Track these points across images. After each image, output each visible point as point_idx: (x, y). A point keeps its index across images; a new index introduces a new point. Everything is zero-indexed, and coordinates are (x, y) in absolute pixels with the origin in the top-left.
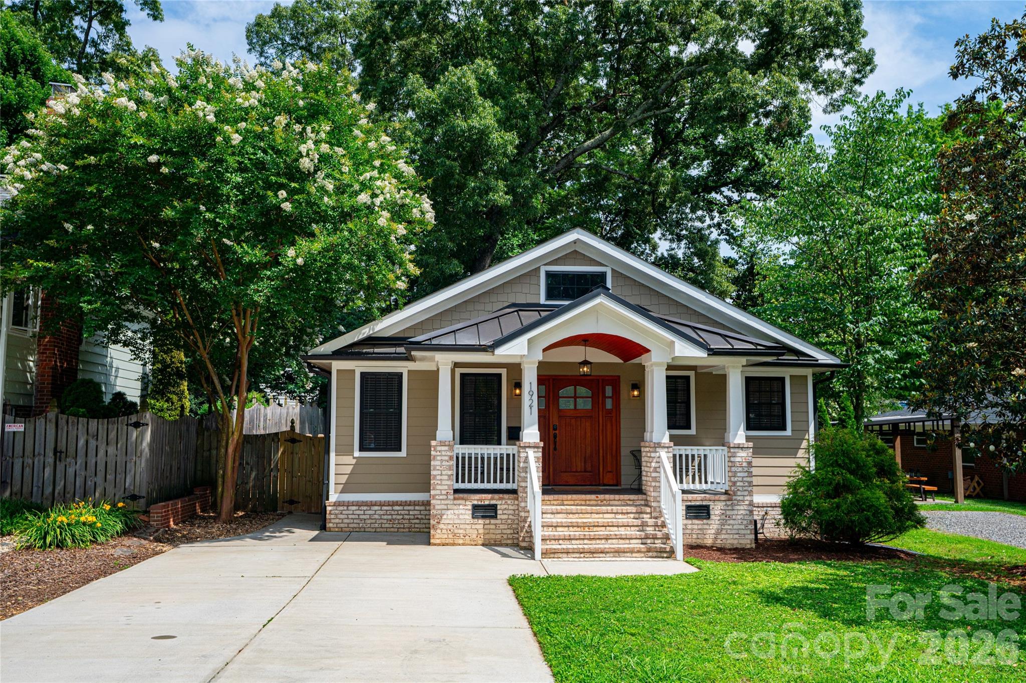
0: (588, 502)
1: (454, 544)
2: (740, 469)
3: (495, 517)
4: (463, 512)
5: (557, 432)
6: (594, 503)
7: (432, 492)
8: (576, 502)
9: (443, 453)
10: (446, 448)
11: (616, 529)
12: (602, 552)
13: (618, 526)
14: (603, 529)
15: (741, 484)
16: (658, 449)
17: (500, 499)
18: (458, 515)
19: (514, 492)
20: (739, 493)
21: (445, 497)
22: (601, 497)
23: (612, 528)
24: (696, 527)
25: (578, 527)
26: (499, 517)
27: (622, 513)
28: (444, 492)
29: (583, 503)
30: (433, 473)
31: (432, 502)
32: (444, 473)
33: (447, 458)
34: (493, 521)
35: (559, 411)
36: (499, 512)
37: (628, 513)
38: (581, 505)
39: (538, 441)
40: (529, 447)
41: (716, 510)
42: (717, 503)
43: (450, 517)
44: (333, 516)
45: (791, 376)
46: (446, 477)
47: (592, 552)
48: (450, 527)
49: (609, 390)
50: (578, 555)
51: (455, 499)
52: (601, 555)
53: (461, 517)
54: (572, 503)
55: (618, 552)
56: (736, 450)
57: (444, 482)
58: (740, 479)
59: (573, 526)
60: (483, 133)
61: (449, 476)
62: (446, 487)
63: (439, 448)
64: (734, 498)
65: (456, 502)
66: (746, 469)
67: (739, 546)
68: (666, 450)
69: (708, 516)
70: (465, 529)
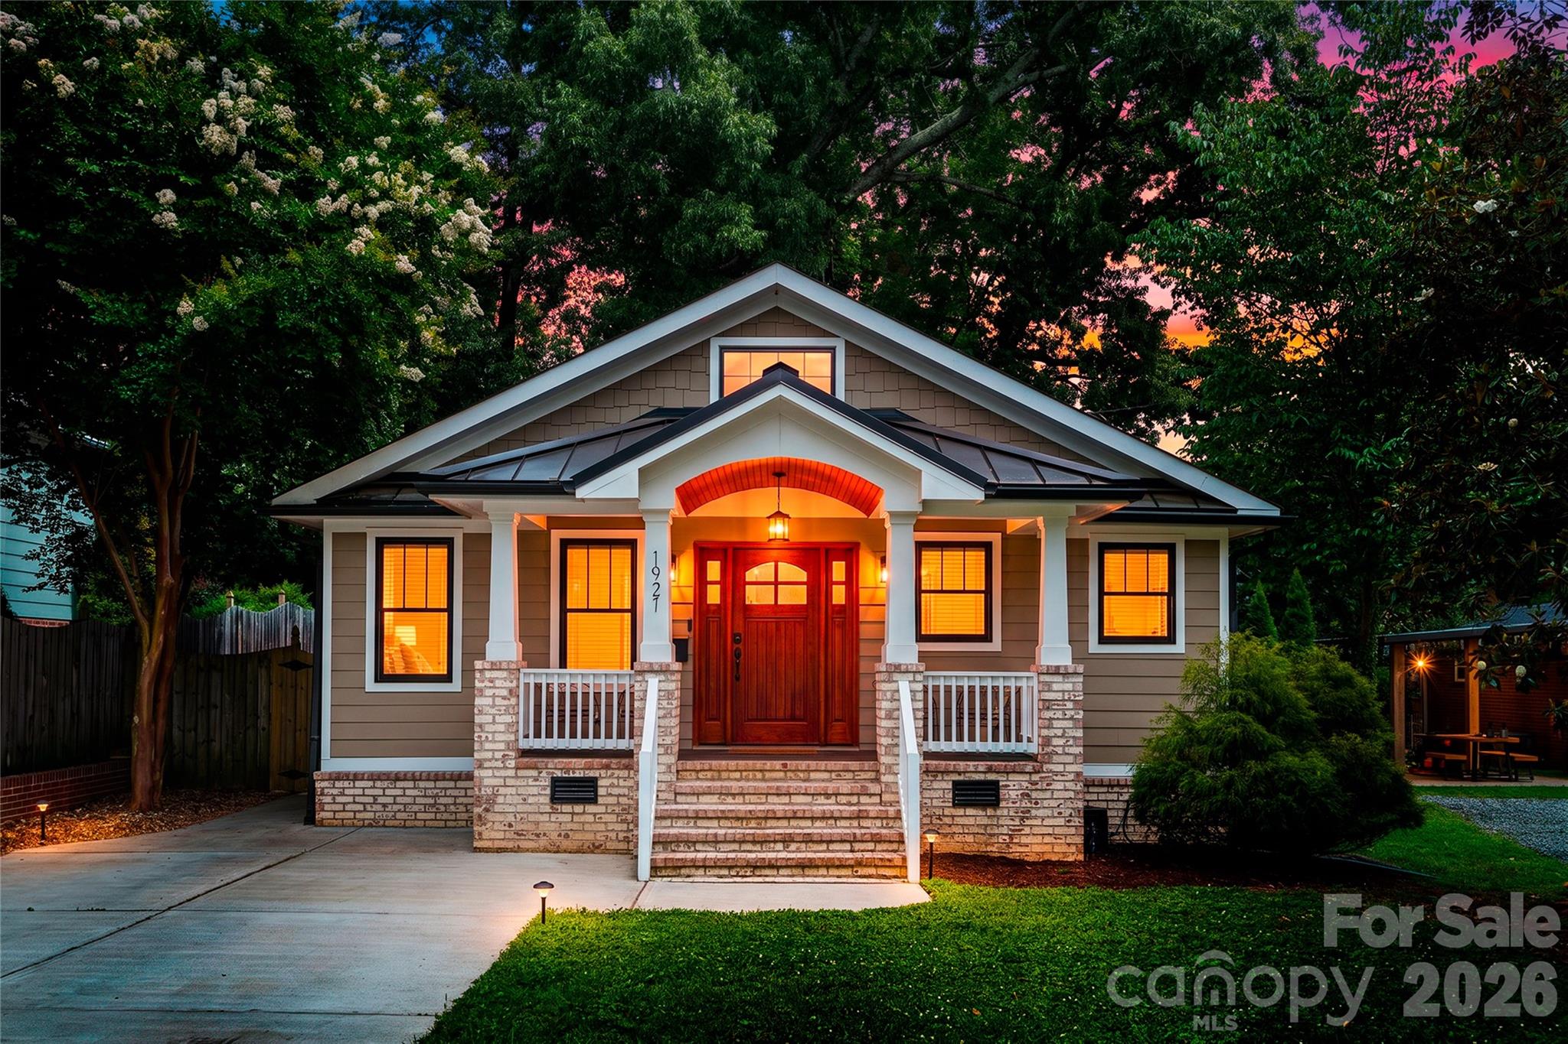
0: (767, 776)
1: (518, 850)
2: (1059, 713)
3: (594, 801)
4: (535, 791)
5: (740, 646)
6: (778, 775)
7: (477, 755)
8: (744, 774)
9: (498, 684)
10: (504, 675)
11: (809, 823)
12: (771, 866)
13: (813, 819)
14: (785, 823)
15: (1061, 742)
16: (896, 677)
17: (607, 767)
18: (525, 796)
19: (629, 754)
21: (501, 764)
22: (792, 764)
23: (803, 823)
24: (971, 821)
25: (738, 819)
26: (600, 800)
27: (825, 795)
28: (498, 755)
29: (757, 775)
30: (477, 719)
31: (476, 773)
32: (498, 719)
33: (505, 693)
34: (591, 808)
35: (746, 608)
36: (601, 791)
37: (837, 795)
38: (753, 779)
39: (672, 659)
40: (652, 671)
41: (1013, 787)
42: (1011, 777)
43: (509, 800)
44: (328, 799)
45: (1186, 541)
46: (502, 728)
47: (755, 867)
48: (511, 818)
49: (839, 570)
50: (725, 872)
51: (517, 768)
52: (767, 872)
53: (531, 800)
54: (737, 775)
55: (804, 866)
56: (1052, 679)
57: (499, 737)
58: (1059, 732)
59: (726, 818)
60: (713, 113)
61: (508, 725)
62: (502, 746)
63: (488, 674)
65: (521, 773)
66: (1069, 714)
67: (1054, 858)
68: (910, 677)
69: (995, 804)
70: (537, 823)
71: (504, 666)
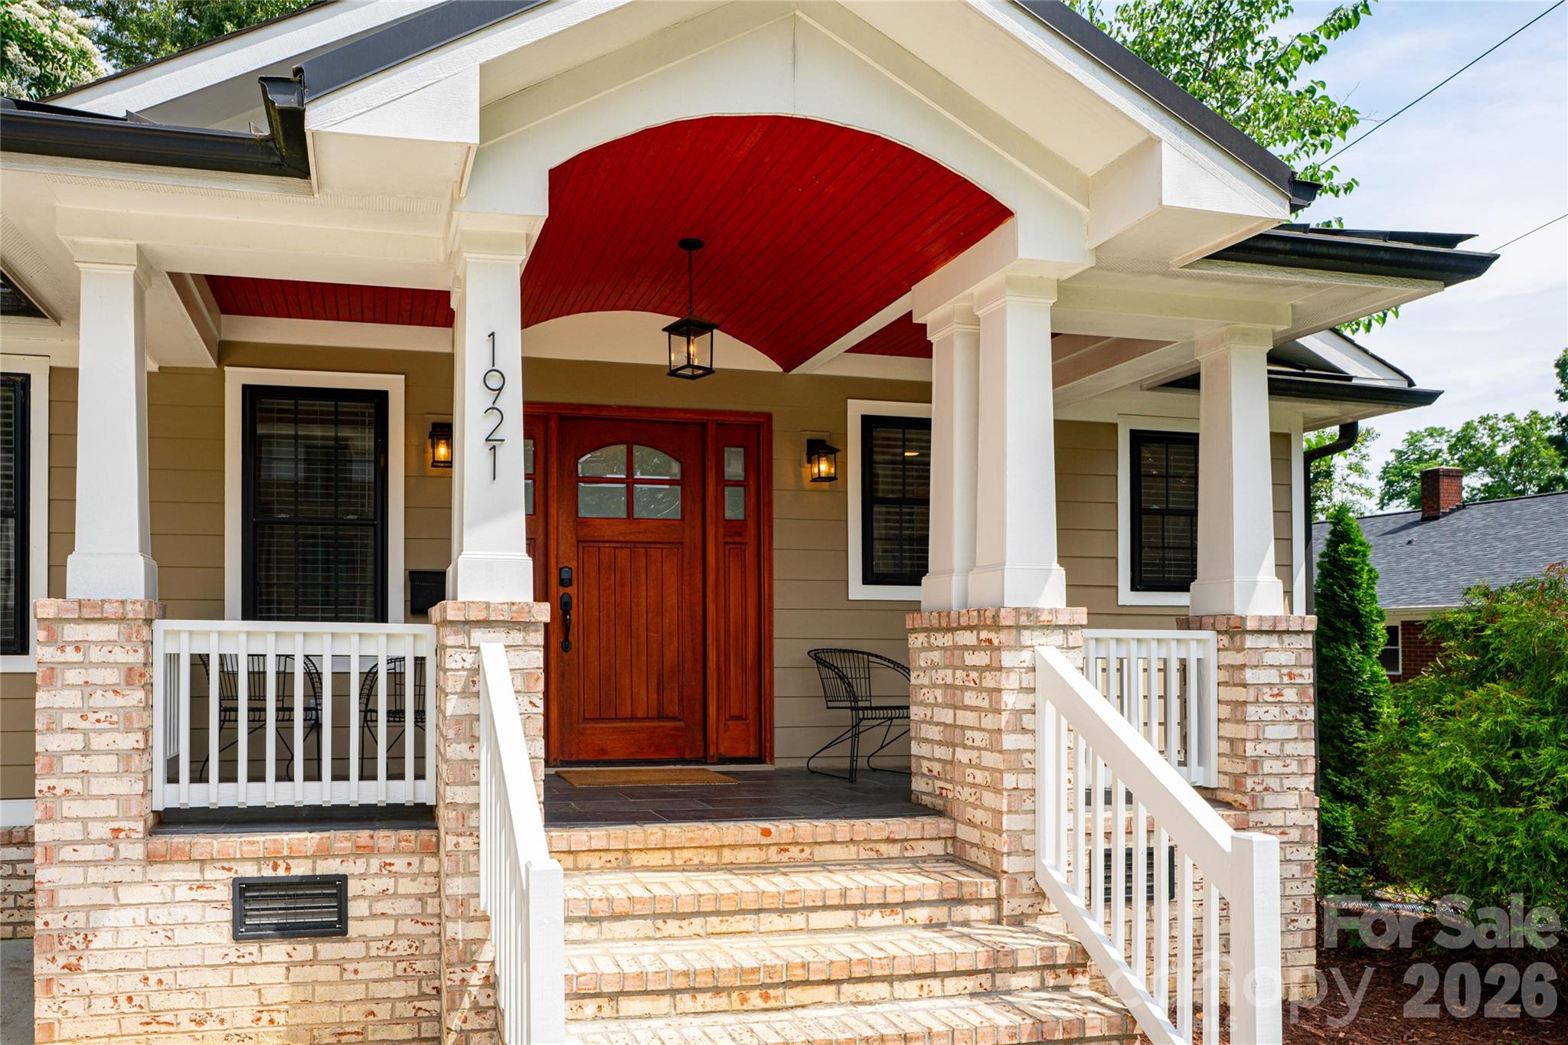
0: (728, 856)
2: (1275, 711)
3: (337, 929)
4: (189, 914)
5: (572, 590)
6: (752, 855)
8: (681, 857)
9: (95, 654)
10: (109, 631)
15: (1276, 766)
16: (1026, 637)
17: (362, 851)
18: (169, 928)
19: (422, 816)
20: (1270, 801)
21: (104, 852)
22: (778, 829)
26: (353, 928)
27: (883, 906)
28: (101, 831)
29: (710, 858)
30: (43, 745)
32: (98, 742)
33: (112, 677)
34: (328, 949)
35: (580, 522)
36: (355, 908)
37: (906, 905)
38: (702, 868)
39: (528, 596)
40: (486, 624)
43: (126, 939)
46: (109, 763)
48: (129, 983)
49: (734, 466)
51: (151, 859)
53: (181, 936)
54: (666, 858)
56: (1263, 641)
57: (97, 787)
58: (1273, 748)
61: (124, 756)
62: (110, 808)
63: (74, 633)
64: (1254, 817)
65: (156, 872)
66: (1293, 711)
68: (1058, 637)
70: (201, 992)
71: (110, 610)
